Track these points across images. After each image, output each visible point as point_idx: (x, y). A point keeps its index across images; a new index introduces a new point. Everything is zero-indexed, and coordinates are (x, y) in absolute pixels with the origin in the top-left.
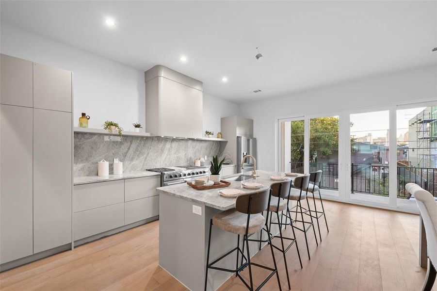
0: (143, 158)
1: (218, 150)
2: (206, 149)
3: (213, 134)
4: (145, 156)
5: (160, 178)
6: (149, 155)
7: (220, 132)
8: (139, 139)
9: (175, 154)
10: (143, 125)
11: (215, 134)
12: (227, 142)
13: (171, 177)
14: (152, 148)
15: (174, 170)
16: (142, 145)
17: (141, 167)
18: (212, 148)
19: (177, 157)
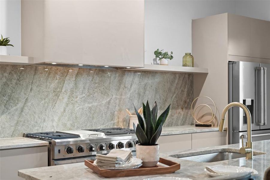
0: (17, 110)
1: (185, 93)
2: (156, 91)
3: (172, 57)
4: (20, 105)
5: (46, 153)
6: (29, 104)
7: (190, 51)
8: (9, 69)
9: (85, 101)
10: (15, 40)
11: (178, 57)
12: (206, 75)
13: (69, 151)
14: (35, 88)
15: (78, 136)
16: (14, 82)
17: (13, 129)
18: (170, 89)
19: (90, 108)
